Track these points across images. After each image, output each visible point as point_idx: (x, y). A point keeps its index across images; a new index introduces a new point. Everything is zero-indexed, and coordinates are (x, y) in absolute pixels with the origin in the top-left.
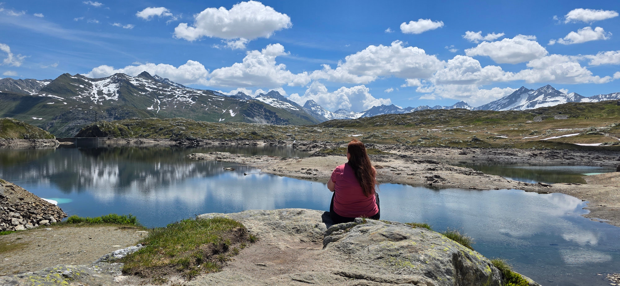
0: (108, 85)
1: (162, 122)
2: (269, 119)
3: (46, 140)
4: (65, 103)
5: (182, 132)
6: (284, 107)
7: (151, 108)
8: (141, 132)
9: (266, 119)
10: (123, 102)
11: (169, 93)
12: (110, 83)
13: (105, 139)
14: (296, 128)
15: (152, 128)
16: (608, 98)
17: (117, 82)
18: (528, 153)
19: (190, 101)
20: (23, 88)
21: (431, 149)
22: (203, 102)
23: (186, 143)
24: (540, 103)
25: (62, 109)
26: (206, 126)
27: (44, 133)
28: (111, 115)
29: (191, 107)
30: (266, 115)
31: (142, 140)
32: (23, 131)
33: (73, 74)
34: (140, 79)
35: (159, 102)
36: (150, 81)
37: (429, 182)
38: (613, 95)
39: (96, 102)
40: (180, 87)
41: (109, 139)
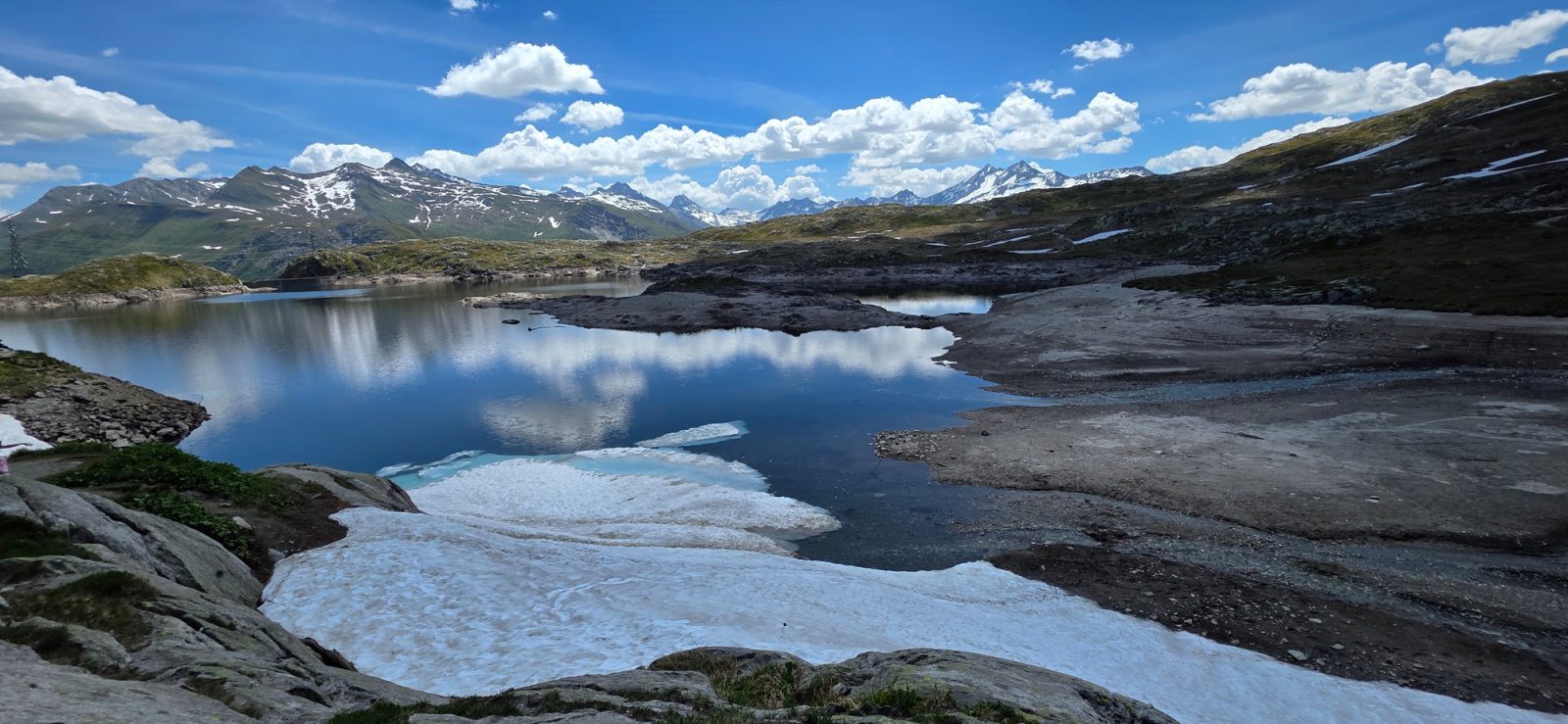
0: (334, 184)
1: (427, 245)
2: (615, 230)
3: (224, 288)
4: (260, 219)
5: (462, 260)
6: (638, 208)
7: (417, 220)
8: (393, 265)
9: (610, 229)
10: (366, 213)
11: (444, 194)
12: (336, 180)
13: (332, 278)
14: (648, 245)
15: (411, 257)
16: (1099, 178)
17: (349, 179)
18: (955, 268)
19: (482, 205)
20: (174, 193)
21: (830, 271)
22: (504, 207)
23: (472, 278)
24: (1011, 188)
25: (256, 229)
26: (503, 248)
27: (218, 275)
28: (345, 236)
29: (485, 215)
30: (609, 223)
31: (396, 277)
32: (179, 273)
33: (265, 166)
34: (389, 171)
35: (429, 210)
36: (407, 174)
37: (785, 324)
38: (1105, 173)
39: (316, 214)
40: (462, 182)
41: (339, 278)
